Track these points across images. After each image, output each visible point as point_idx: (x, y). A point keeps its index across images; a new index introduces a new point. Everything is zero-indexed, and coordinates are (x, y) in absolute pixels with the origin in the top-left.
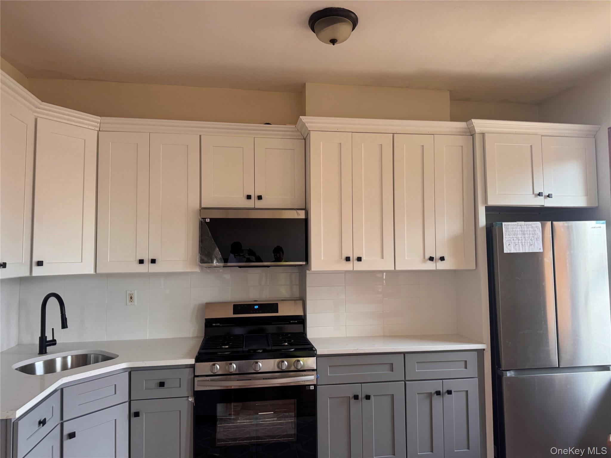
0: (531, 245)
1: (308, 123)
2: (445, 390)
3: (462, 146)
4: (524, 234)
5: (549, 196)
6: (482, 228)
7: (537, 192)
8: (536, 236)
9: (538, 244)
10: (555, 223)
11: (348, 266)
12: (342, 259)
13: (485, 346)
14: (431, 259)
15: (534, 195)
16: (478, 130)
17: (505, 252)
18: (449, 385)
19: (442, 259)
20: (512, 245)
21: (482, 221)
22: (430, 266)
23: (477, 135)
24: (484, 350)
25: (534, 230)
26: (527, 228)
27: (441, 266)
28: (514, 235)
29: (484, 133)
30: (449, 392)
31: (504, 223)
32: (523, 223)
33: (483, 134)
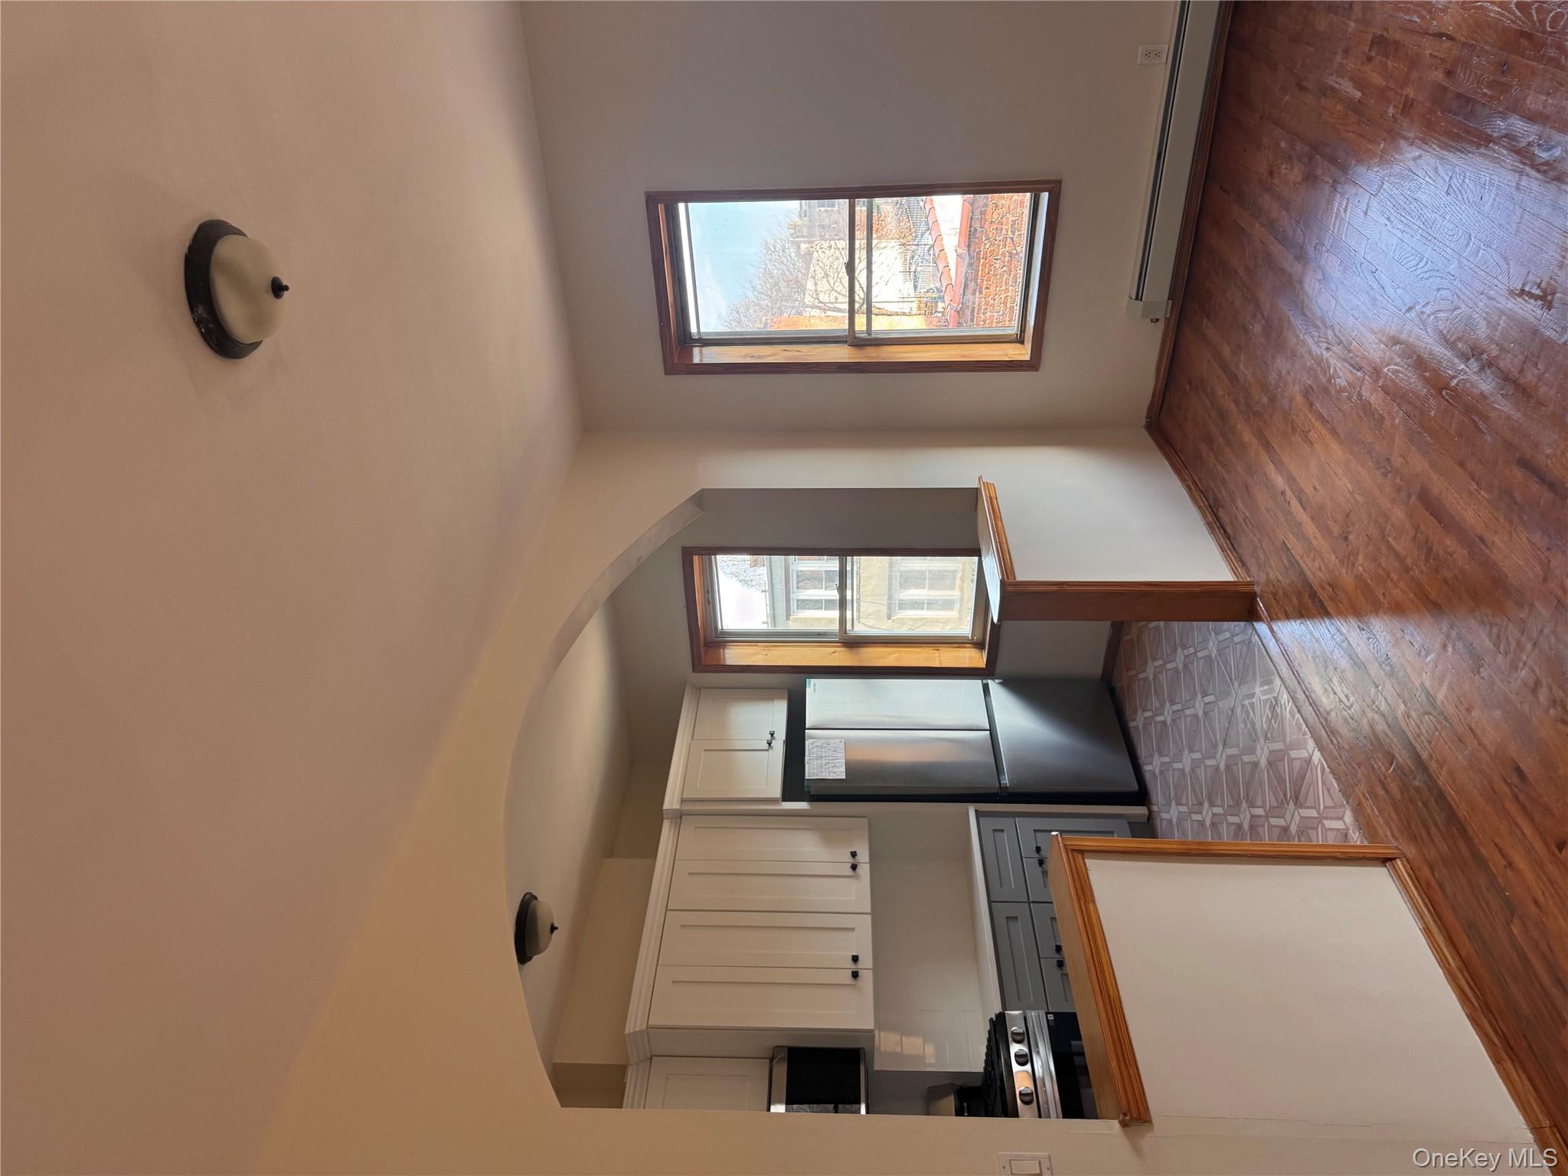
0: (835, 751)
1: (635, 1027)
2: (1037, 856)
3: (696, 828)
4: (821, 757)
5: (772, 735)
6: (811, 806)
7: (766, 746)
8: (825, 745)
9: (834, 743)
10: (807, 727)
11: (867, 977)
12: (854, 985)
13: (971, 810)
14: (854, 867)
15: (770, 750)
16: (676, 806)
17: (844, 777)
18: (1029, 851)
19: (854, 854)
20: (835, 770)
21: (802, 805)
22: (864, 870)
23: (683, 808)
24: (976, 811)
25: (817, 746)
26: (813, 753)
27: (864, 856)
28: (821, 767)
29: (682, 799)
30: (1038, 849)
31: (807, 777)
32: (806, 758)
33: (683, 801)
